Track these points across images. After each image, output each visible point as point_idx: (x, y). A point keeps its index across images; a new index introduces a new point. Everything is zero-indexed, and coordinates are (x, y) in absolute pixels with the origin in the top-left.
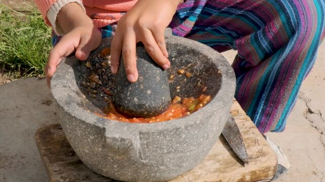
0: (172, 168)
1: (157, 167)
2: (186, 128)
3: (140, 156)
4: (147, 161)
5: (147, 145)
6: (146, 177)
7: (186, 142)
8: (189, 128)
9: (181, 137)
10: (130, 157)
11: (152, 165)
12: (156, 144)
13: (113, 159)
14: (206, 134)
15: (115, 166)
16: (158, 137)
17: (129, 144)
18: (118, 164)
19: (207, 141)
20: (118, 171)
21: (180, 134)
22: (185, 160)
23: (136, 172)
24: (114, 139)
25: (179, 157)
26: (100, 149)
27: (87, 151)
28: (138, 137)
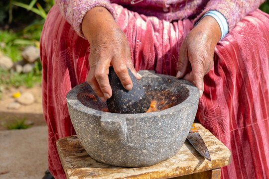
0: (152, 152)
1: (141, 150)
2: (162, 116)
3: (127, 140)
4: (133, 144)
5: (133, 131)
6: (133, 160)
7: (162, 130)
8: (164, 117)
9: (158, 124)
10: (120, 140)
11: (137, 149)
12: (139, 129)
13: (107, 144)
14: (177, 125)
15: (110, 150)
16: (140, 123)
17: (118, 126)
18: (111, 148)
19: (179, 132)
20: (112, 155)
21: (157, 122)
22: (162, 146)
23: (125, 155)
24: (107, 123)
25: (157, 143)
26: (98, 136)
27: (89, 140)
28: (125, 123)
